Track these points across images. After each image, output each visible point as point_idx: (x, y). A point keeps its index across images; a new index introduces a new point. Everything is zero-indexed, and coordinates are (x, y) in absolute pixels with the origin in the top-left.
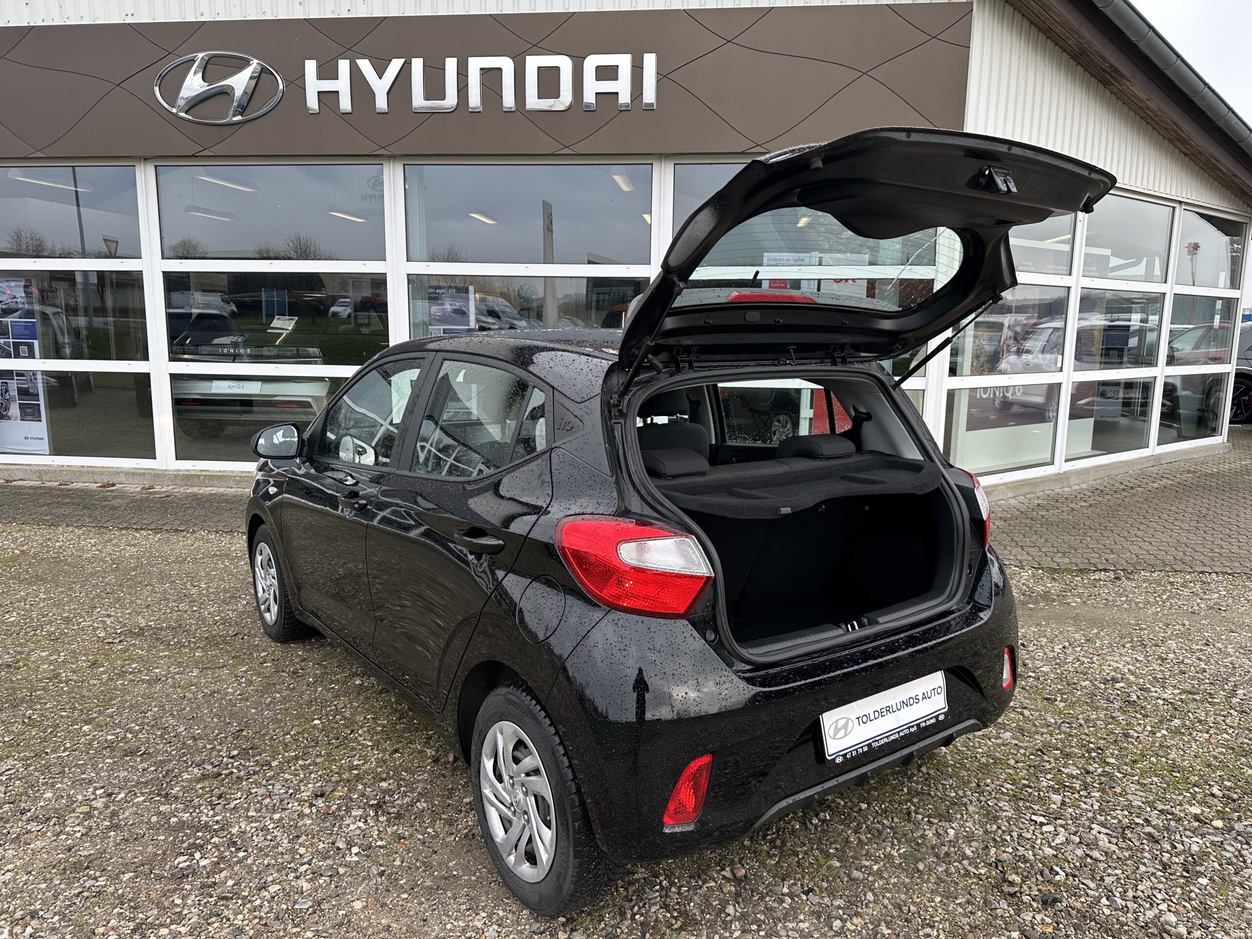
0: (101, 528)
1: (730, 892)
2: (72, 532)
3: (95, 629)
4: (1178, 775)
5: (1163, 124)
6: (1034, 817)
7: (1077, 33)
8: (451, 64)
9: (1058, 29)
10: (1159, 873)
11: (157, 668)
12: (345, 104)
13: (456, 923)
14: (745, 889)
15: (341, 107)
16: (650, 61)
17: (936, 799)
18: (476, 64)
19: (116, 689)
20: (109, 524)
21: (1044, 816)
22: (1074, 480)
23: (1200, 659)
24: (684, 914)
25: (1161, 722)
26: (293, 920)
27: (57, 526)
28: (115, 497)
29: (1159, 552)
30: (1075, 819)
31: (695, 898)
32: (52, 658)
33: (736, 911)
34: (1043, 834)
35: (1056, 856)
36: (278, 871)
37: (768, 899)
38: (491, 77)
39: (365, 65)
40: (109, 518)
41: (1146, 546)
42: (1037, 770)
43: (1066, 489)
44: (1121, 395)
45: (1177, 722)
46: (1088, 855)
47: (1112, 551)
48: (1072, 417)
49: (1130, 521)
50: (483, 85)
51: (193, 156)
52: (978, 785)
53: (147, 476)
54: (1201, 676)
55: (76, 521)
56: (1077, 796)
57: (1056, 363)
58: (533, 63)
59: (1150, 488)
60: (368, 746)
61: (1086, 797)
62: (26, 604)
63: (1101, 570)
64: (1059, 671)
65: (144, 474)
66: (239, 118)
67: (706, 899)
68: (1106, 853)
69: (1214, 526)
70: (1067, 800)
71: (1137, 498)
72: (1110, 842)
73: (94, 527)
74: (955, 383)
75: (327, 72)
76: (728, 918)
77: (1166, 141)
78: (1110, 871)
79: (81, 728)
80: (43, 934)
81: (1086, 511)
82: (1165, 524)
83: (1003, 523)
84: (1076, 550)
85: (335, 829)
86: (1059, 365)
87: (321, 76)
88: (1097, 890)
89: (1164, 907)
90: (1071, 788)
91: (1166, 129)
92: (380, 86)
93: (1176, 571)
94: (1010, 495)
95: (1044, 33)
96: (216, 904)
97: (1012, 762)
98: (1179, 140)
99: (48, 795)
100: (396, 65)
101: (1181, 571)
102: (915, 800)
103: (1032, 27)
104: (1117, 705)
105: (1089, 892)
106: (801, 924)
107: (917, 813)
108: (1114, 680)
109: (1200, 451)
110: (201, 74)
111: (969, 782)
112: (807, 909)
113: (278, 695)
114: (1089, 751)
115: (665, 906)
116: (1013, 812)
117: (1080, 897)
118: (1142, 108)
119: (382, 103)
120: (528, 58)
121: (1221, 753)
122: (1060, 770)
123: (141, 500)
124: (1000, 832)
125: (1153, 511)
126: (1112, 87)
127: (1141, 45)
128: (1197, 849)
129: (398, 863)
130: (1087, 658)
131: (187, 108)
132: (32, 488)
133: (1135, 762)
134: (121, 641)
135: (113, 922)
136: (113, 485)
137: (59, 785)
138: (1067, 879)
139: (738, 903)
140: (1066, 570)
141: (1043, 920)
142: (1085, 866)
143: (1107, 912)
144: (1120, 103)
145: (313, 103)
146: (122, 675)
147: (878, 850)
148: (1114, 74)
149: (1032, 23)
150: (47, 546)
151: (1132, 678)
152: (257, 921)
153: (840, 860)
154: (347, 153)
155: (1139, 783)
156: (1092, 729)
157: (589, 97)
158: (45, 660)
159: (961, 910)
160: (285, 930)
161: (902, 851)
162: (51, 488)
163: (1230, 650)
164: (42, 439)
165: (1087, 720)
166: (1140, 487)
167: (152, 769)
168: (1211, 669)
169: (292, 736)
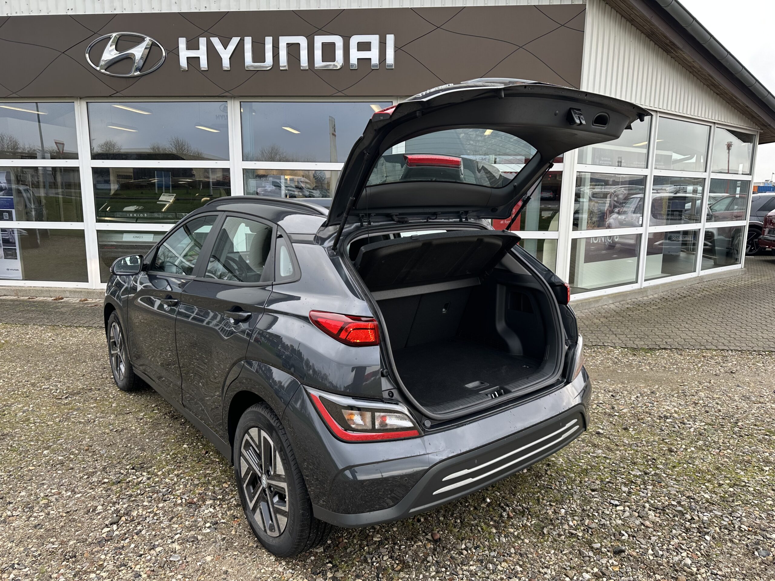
0: (54, 327)
1: (430, 548)
2: (37, 328)
3: (51, 390)
4: (699, 475)
5: (703, 76)
6: (612, 501)
7: (649, 23)
8: (269, 41)
9: (638, 20)
10: (684, 534)
11: (89, 414)
12: (204, 64)
13: (267, 569)
14: (439, 546)
15: (201, 66)
16: (390, 39)
17: (555, 491)
18: (284, 41)
19: (64, 427)
20: (59, 323)
21: (618, 501)
22: (649, 292)
23: (717, 404)
24: (403, 562)
25: (691, 443)
26: (170, 568)
27: (27, 325)
28: (63, 307)
29: (698, 338)
30: (636, 502)
31: (409, 552)
32: (25, 408)
33: (433, 560)
34: (616, 511)
35: (624, 525)
36: (162, 539)
37: (452, 552)
38: (293, 49)
39: (216, 41)
40: (59, 320)
41: (690, 333)
42: (615, 472)
43: (645, 298)
44: (681, 239)
45: (701, 443)
46: (642, 524)
47: (670, 337)
48: (649, 253)
49: (682, 318)
50: (288, 54)
51: (110, 96)
52: (581, 482)
53: (83, 293)
54: (717, 414)
55: (39, 322)
56: (638, 488)
57: (638, 222)
58: (319, 40)
59: (696, 297)
60: (217, 462)
61: (644, 489)
62: (8, 375)
63: (662, 349)
64: (633, 412)
65: (81, 291)
66: (138, 73)
67: (416, 553)
68: (653, 522)
69: (732, 321)
70: (632, 490)
71: (687, 303)
72: (655, 516)
73: (50, 326)
74: (577, 234)
75: (193, 45)
76: (429, 564)
77: (705, 86)
78: (654, 533)
79: (43, 452)
80: (20, 578)
81: (656, 312)
82: (703, 320)
83: (605, 320)
84: (648, 336)
85: (196, 513)
86: (640, 223)
87: (189, 48)
88: (646, 545)
89: (684, 554)
90: (635, 483)
91: (705, 79)
92: (225, 54)
93: (707, 349)
94: (611, 302)
95: (630, 22)
96: (124, 559)
97: (602, 468)
98: (712, 85)
99: (23, 493)
100: (235, 41)
101: (710, 349)
102: (543, 492)
103: (623, 18)
104: (666, 432)
105: (642, 546)
106: (471, 568)
107: (543, 500)
108: (666, 417)
109: (727, 273)
110: (114, 47)
111: (575, 480)
112: (475, 557)
113: (163, 431)
114: (647, 461)
115: (391, 557)
116: (600, 498)
117: (636, 549)
118: (690, 67)
119: (226, 64)
120: (315, 37)
121: (726, 462)
122: (629, 473)
123: (79, 308)
124: (592, 510)
125: (696, 312)
126: (672, 54)
127: (689, 29)
128: (707, 519)
129: (233, 532)
130: (650, 403)
131: (106, 67)
132: (11, 300)
133: (674, 467)
134: (66, 398)
135: (62, 571)
136: (62, 299)
137: (30, 488)
138: (629, 538)
139: (435, 555)
140: (641, 349)
141: (613, 563)
142: (640, 530)
143: (651, 558)
144: (677, 63)
145: (183, 63)
146: (68, 419)
147: (519, 522)
148: (672, 47)
149: (622, 16)
150: (22, 337)
151: (676, 415)
152: (148, 569)
153: (496, 528)
154: (205, 95)
155: (676, 480)
156: (650, 447)
157: (353, 60)
158: (20, 409)
159: (565, 557)
160: (165, 574)
161: (533, 523)
162: (23, 301)
163: (736, 398)
164: (18, 270)
165: (647, 442)
166: (689, 296)
167: (86, 477)
168: (724, 410)
169: (171, 456)
